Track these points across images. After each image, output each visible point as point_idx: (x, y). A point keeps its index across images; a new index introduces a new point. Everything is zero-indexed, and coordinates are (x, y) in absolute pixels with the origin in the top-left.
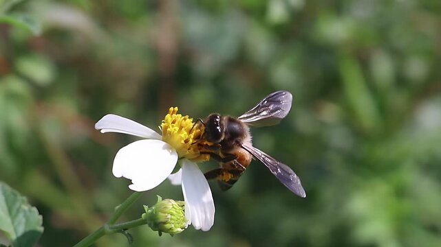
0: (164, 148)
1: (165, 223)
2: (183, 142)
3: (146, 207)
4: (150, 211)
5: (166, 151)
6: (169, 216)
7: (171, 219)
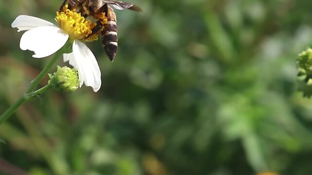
0: (58, 32)
1: (63, 83)
2: (72, 26)
3: (50, 75)
4: (53, 77)
5: (60, 34)
6: (66, 78)
7: (68, 80)
